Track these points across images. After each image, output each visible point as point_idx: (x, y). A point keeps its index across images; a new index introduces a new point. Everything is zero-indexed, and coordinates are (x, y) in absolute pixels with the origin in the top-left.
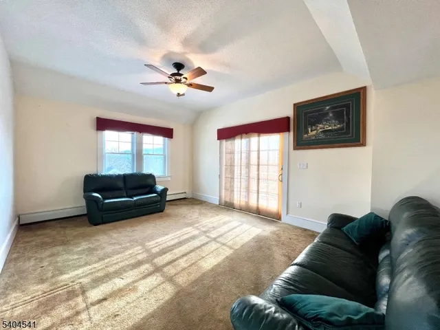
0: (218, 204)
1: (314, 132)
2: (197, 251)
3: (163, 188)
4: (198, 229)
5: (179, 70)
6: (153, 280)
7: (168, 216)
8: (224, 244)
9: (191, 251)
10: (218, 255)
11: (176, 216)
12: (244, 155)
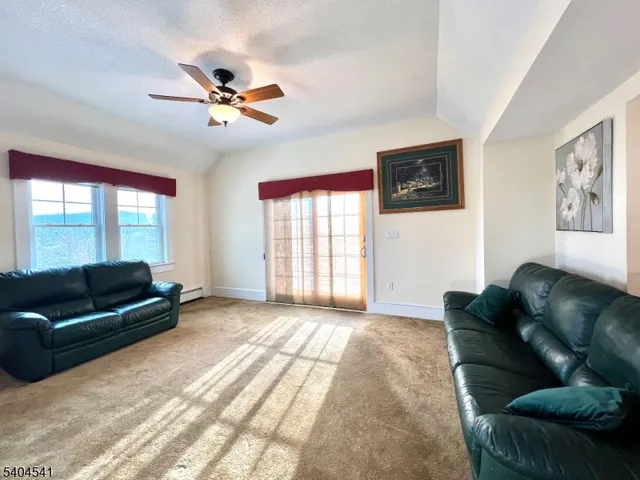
0: (265, 299)
1: (405, 191)
2: (284, 379)
3: (171, 285)
4: (261, 345)
5: (224, 82)
6: (246, 449)
7: (190, 333)
8: (317, 360)
9: (276, 383)
10: (319, 377)
11: (207, 330)
12: (306, 223)
